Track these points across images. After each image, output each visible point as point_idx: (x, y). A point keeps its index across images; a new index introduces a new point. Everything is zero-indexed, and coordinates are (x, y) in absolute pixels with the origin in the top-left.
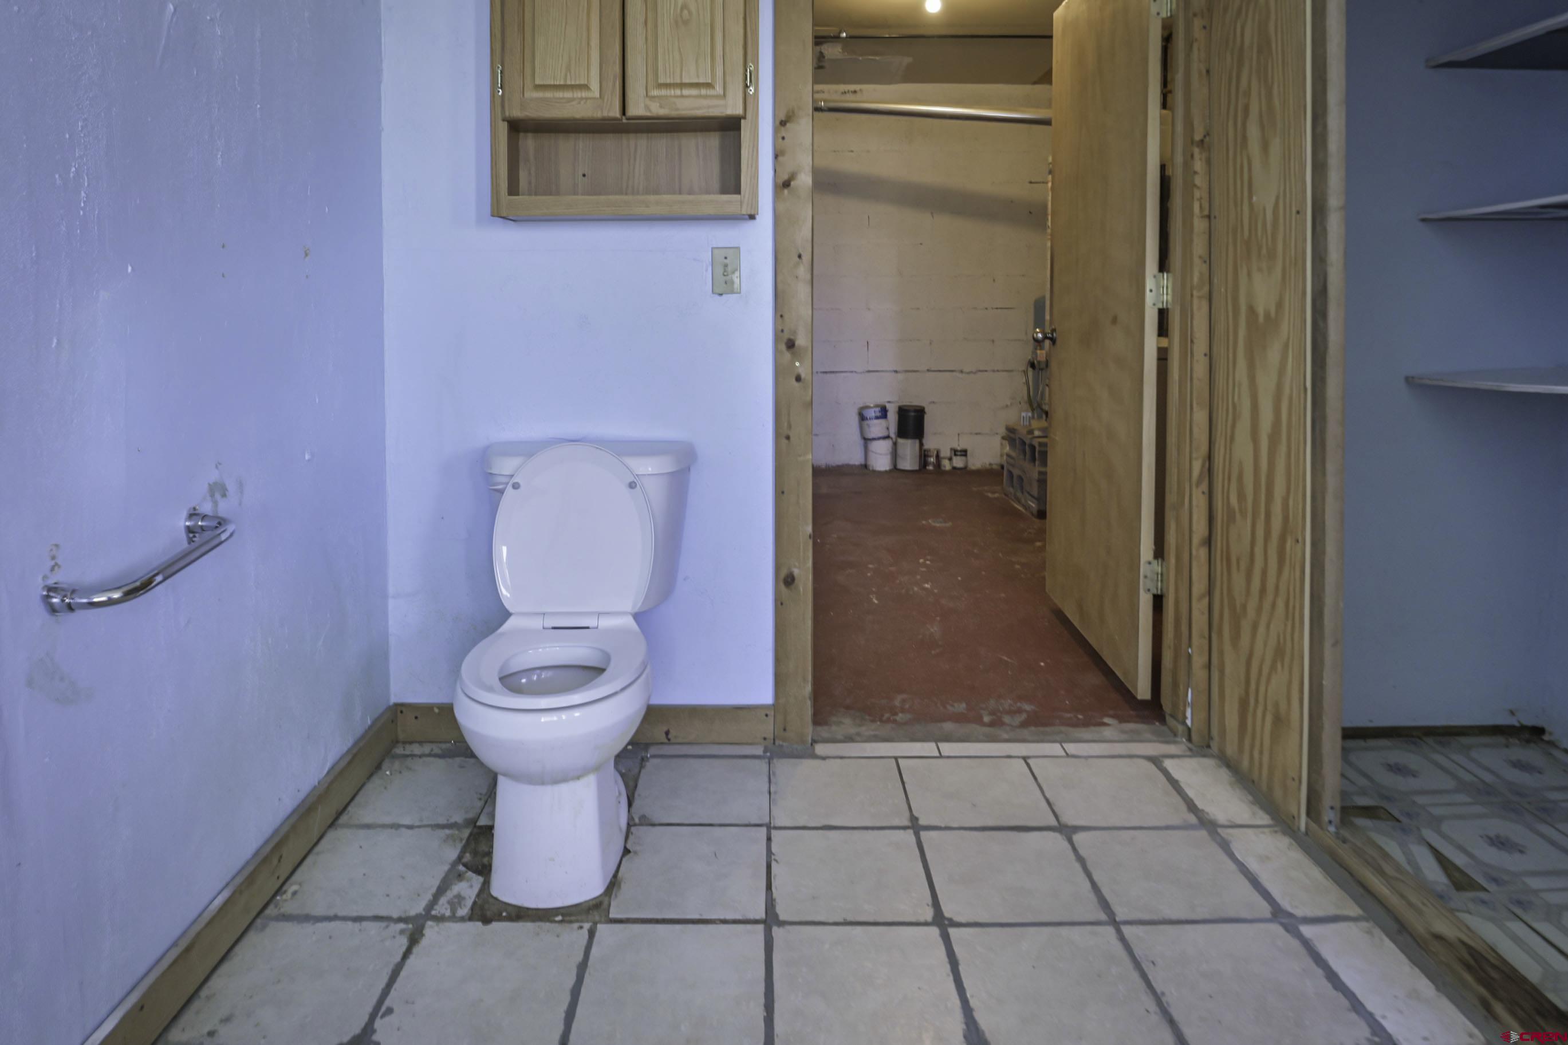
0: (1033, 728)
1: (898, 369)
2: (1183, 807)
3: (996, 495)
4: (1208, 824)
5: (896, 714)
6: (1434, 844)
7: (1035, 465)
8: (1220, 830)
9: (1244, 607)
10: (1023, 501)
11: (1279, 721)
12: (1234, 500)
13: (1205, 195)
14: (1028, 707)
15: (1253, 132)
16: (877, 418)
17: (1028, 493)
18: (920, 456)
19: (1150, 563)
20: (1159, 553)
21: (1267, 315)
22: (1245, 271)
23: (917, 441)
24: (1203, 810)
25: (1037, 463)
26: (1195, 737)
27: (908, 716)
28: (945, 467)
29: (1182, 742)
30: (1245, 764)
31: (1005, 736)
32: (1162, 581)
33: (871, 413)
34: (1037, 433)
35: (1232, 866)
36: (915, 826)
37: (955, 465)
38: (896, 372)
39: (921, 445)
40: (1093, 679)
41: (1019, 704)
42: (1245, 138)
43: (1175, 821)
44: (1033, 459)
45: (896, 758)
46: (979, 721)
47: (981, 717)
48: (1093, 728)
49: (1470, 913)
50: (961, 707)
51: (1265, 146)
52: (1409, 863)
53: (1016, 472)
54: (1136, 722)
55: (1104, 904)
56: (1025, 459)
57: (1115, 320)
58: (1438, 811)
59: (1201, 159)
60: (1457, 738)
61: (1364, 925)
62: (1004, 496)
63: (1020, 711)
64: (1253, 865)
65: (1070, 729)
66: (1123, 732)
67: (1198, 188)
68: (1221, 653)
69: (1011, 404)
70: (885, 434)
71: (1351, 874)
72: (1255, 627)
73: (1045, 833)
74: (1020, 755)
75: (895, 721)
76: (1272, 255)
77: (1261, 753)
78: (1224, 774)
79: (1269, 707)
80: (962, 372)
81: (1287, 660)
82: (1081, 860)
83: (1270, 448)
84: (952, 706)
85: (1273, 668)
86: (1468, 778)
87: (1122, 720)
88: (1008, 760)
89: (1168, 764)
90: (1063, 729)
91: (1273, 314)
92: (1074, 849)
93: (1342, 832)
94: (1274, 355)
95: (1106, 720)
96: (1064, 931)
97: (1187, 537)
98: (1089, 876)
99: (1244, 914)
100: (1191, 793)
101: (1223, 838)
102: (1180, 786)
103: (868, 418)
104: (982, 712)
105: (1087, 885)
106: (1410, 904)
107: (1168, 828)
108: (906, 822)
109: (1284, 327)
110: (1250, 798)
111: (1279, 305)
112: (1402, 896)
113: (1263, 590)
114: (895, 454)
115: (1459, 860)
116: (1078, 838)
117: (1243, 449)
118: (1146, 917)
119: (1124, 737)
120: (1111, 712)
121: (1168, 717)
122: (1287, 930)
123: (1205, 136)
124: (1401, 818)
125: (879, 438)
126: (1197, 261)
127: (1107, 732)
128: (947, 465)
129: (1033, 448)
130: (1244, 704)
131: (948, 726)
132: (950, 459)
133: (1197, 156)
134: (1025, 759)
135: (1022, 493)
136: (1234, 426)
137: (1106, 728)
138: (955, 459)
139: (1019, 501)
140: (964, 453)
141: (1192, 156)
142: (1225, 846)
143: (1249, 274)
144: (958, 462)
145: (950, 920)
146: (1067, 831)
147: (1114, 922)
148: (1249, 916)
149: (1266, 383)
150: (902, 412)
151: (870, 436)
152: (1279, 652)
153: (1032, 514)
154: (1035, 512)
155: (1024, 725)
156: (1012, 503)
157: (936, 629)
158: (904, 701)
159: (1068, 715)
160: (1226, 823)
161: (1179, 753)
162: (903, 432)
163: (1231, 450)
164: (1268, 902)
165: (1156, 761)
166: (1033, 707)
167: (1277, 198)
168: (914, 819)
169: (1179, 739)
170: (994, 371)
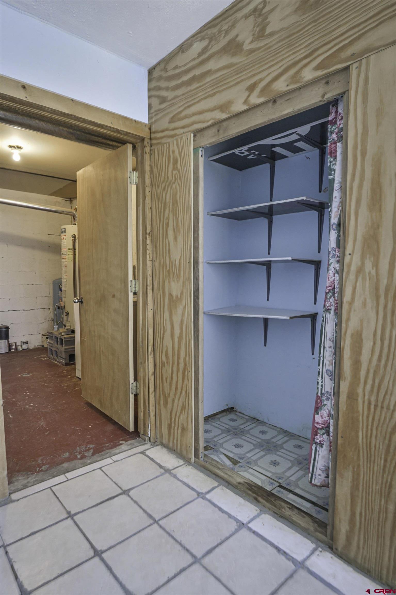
0: (97, 454)
2: (158, 467)
3: (45, 359)
4: (168, 471)
5: (41, 467)
6: (224, 453)
7: (63, 346)
8: (172, 472)
9: (169, 394)
10: (58, 360)
11: (183, 429)
12: (164, 359)
13: (151, 253)
14: (92, 446)
15: (171, 233)
17: (60, 357)
18: (8, 346)
19: (133, 384)
20: (136, 379)
21: (177, 297)
22: (168, 281)
23: (6, 340)
24: (164, 466)
25: (64, 345)
26: (152, 440)
27: (47, 466)
29: (148, 443)
30: (171, 445)
31: (89, 461)
32: (137, 389)
34: (63, 334)
35: (180, 483)
36: (71, 516)
37: (23, 348)
39: (8, 341)
40: (110, 428)
41: (88, 446)
42: (167, 234)
43: (158, 474)
44: (62, 344)
45: (50, 488)
46: (75, 458)
47: (76, 456)
48: (118, 447)
49: (240, 471)
50: (67, 455)
51: (176, 238)
52: (222, 462)
53: (53, 349)
54: (130, 440)
55: (150, 516)
56: (58, 344)
57: (114, 296)
58: (220, 441)
59: (149, 240)
60: (216, 416)
61: (220, 487)
62: (48, 358)
63: (89, 449)
64: (186, 480)
65: (111, 450)
66: (128, 445)
67: (148, 250)
68: (160, 410)
69: (45, 321)
71: (211, 472)
72: (173, 401)
73: (120, 497)
74: (98, 468)
75: (42, 471)
76: (178, 276)
77: (177, 441)
78: (165, 450)
79: (180, 425)
80: (24, 310)
81: (186, 410)
82: (135, 502)
83: (178, 341)
84: (64, 455)
85: (181, 412)
86: (223, 428)
87: (126, 441)
88: (94, 471)
89: (147, 452)
90: (108, 451)
91: (179, 296)
92: (132, 499)
93: (205, 459)
94: (180, 310)
95: (121, 442)
96: (142, 534)
97: (147, 373)
98: (140, 507)
99: (191, 499)
100: (158, 461)
101: (174, 474)
102: (154, 460)
104: (76, 454)
105: (141, 511)
106: (229, 476)
107: (156, 477)
108: (66, 516)
109: (184, 302)
110: (175, 456)
111: (182, 294)
112: (227, 474)
113: (176, 388)
115: (231, 455)
116: (131, 493)
117: (168, 342)
118: (164, 514)
119: (129, 447)
120: (121, 439)
121: (141, 435)
122: (203, 499)
123: (150, 232)
124: (214, 447)
126: (148, 276)
127: (124, 447)
128: (20, 348)
129: (62, 340)
130: (170, 426)
131: (65, 465)
132: (21, 346)
133: (148, 238)
134: (100, 468)
135: (57, 357)
136: (163, 334)
137: (122, 446)
138: (23, 345)
139: (56, 360)
140: (27, 343)
141: (146, 238)
142: (175, 476)
143: (169, 282)
144: (25, 347)
145: (101, 550)
146: (126, 492)
147: (156, 522)
148: (192, 499)
149: (177, 320)
152: (183, 408)
153: (62, 364)
154: (64, 364)
155: (93, 454)
156: (53, 361)
157: (43, 423)
158: (42, 460)
159: (107, 445)
160: (173, 468)
161: (149, 447)
163: (162, 342)
164: (195, 492)
165: (143, 453)
166: (94, 446)
167: (181, 257)
168: (69, 513)
169: (146, 442)
170: (37, 309)
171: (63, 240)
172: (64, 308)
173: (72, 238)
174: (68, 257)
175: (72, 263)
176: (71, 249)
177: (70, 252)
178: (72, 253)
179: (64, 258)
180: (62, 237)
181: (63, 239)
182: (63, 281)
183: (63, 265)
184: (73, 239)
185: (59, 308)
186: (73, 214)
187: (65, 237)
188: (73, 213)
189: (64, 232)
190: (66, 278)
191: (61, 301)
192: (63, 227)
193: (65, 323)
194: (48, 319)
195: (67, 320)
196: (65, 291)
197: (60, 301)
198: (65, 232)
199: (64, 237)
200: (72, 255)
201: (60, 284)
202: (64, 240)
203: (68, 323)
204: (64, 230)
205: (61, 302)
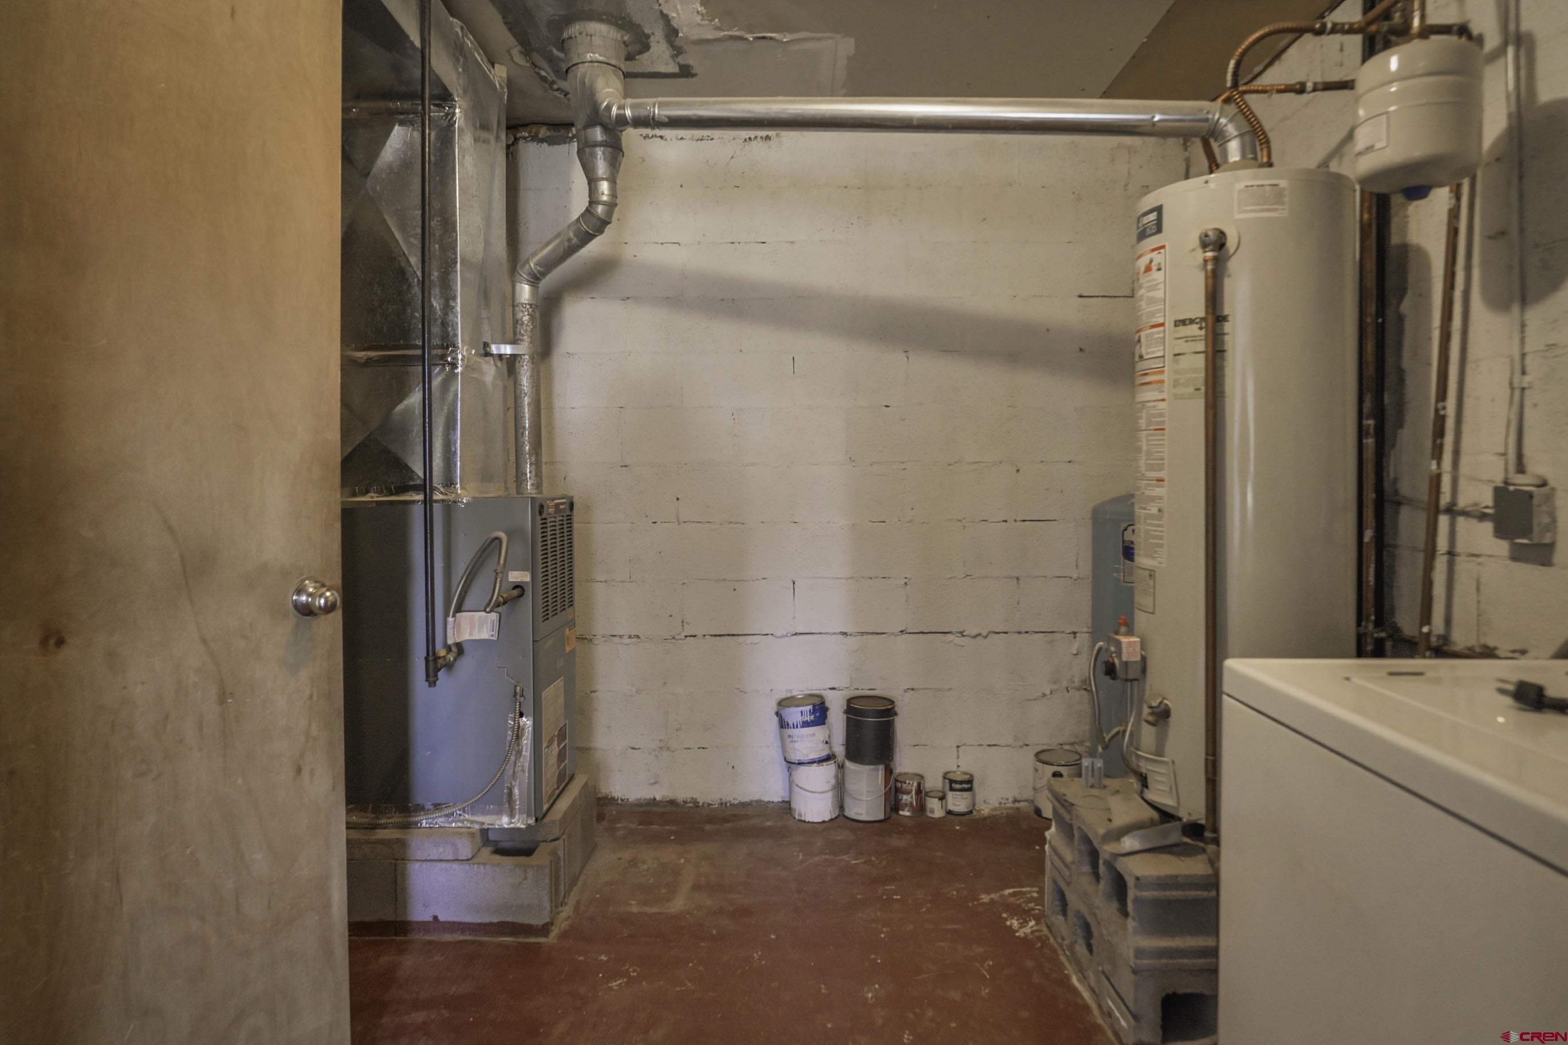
1: (848, 631)
7: (1124, 925)
16: (806, 724)
18: (887, 795)
23: (881, 767)
25: (1131, 924)
28: (932, 811)
33: (795, 715)
37: (951, 807)
38: (845, 634)
39: (889, 771)
44: (1120, 903)
56: (1097, 889)
69: (1052, 692)
70: (825, 753)
80: (962, 633)
103: (791, 724)
114: (840, 789)
125: (812, 762)
128: (935, 809)
129: (1121, 881)
132: (942, 798)
138: (950, 795)
140: (967, 785)
144: (958, 802)
150: (853, 709)
151: (795, 757)
162: (855, 751)
170: (1019, 633)
171: (1144, 280)
172: (1144, 671)
173: (1200, 251)
174: (1177, 372)
175: (1198, 407)
176: (1192, 321)
177: (1188, 339)
178: (1201, 346)
179: (1148, 379)
180: (1143, 263)
181: (1148, 269)
182: (1139, 512)
183: (1143, 423)
184: (1210, 254)
185: (1110, 670)
186: (1206, 125)
187: (1157, 258)
188: (1207, 120)
189: (1154, 229)
190: (1160, 498)
191: (1123, 629)
192: (1150, 201)
193: (1144, 767)
194: (1065, 684)
195: (1160, 751)
196: (1152, 574)
197: (1117, 633)
198: (1159, 229)
199: (1154, 254)
200: (1202, 356)
201: (1123, 526)
202: (1157, 276)
203: (1162, 769)
204: (1153, 216)
205: (1124, 640)
